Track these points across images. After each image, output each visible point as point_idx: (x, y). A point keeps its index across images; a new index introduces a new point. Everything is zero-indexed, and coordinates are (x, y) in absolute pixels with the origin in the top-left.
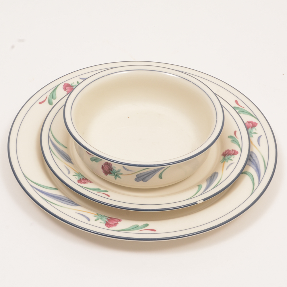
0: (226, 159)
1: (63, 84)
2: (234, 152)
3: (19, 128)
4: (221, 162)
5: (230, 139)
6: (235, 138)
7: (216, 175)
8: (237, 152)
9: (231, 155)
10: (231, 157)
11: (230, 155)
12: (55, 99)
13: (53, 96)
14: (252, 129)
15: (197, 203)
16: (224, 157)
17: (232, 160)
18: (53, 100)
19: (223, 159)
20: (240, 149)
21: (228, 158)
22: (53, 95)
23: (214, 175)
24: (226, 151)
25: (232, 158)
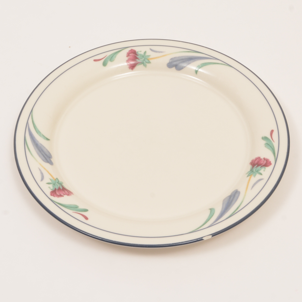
0: (254, 171)
2: (266, 163)
4: (247, 175)
5: (264, 142)
6: (271, 141)
7: (237, 195)
8: (270, 162)
9: (262, 167)
10: (260, 170)
11: (260, 166)
15: (203, 240)
16: (252, 167)
17: (261, 174)
19: (251, 171)
20: (275, 158)
21: (257, 170)
23: (234, 195)
24: (256, 159)
25: (262, 171)
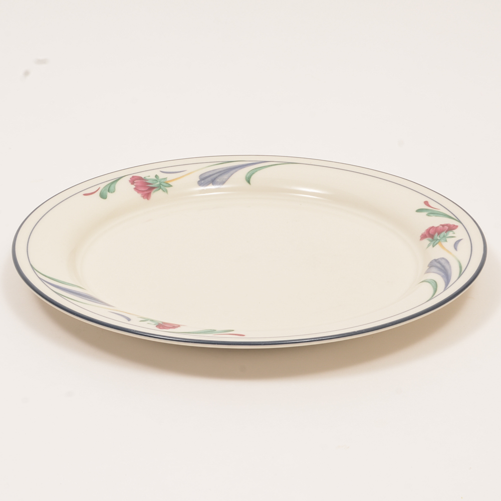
1: (131, 176)
3: (38, 222)
12: (112, 193)
13: (109, 189)
14: (448, 233)
18: (108, 193)
22: (110, 187)
